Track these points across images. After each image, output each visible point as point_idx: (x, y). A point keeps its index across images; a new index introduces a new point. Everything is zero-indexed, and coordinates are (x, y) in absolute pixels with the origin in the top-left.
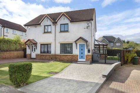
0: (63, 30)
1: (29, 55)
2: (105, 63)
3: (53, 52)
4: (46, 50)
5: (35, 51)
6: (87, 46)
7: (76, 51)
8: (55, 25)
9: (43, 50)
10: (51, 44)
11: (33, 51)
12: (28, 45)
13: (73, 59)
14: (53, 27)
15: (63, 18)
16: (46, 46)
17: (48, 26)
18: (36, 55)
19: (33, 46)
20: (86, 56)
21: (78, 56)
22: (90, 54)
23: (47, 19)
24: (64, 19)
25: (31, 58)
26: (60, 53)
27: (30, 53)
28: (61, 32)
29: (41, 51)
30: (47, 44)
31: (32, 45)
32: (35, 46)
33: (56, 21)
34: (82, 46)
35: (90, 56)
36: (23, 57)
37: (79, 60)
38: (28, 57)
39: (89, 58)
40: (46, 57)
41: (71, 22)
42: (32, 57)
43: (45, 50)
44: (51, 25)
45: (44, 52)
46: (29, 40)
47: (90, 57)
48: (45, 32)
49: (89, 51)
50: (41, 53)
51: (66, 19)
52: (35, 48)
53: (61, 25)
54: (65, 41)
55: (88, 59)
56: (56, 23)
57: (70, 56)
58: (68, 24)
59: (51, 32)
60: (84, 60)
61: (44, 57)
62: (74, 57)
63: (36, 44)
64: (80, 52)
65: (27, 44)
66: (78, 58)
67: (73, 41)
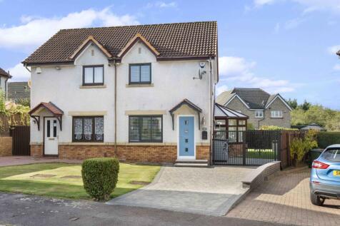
0: (138, 81)
1: (40, 145)
2: (244, 165)
3: (108, 139)
4: (88, 133)
5: (55, 135)
6: (201, 123)
7: (171, 136)
8: (115, 66)
9: (79, 133)
10: (102, 117)
11: (49, 135)
12: (37, 118)
13: (164, 156)
14: (109, 71)
15: (138, 49)
16: (90, 121)
17: (94, 67)
18: (60, 146)
19: (49, 122)
20: (197, 146)
21: (176, 147)
22: (208, 142)
23: (93, 48)
24: (140, 52)
25: (45, 156)
26: (129, 142)
27: (42, 141)
28: (131, 84)
29: (74, 136)
30: (93, 118)
31: (46, 119)
32: (55, 122)
33: (119, 55)
34: (185, 121)
35: (208, 146)
36: (11, 152)
37: (180, 158)
38: (34, 152)
39: (206, 154)
40: (89, 150)
41: (158, 60)
42: (46, 153)
43: (86, 133)
44: (102, 66)
45: (83, 139)
46: (41, 105)
47: (208, 150)
48: (84, 85)
49: (204, 135)
50: (74, 140)
51: (144, 50)
52: (55, 128)
53: (130, 65)
54: (141, 109)
55: (202, 156)
56: (119, 60)
57: (155, 147)
58: (150, 64)
59: (102, 84)
60: (193, 158)
61: (82, 152)
62: (165, 149)
63: (59, 116)
64: (180, 137)
65: (33, 117)
66: (176, 154)
67: (164, 109)
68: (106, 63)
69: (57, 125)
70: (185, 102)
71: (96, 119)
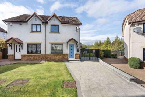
0: (54, 31)
1: (12, 55)
2: (89, 60)
3: (43, 52)
4: (34, 50)
5: (19, 51)
6: (77, 46)
7: (66, 51)
8: (45, 25)
9: (30, 50)
10: (40, 44)
11: (17, 51)
12: (11, 44)
13: (64, 58)
14: (43, 27)
16: (35, 46)
17: (36, 25)
18: (22, 56)
20: (75, 55)
21: (68, 55)
22: (79, 53)
23: (36, 17)
24: (55, 21)
25: (15, 60)
26: (51, 53)
27: (13, 54)
28: (51, 32)
29: (28, 51)
30: (36, 44)
31: (15, 45)
32: (19, 46)
33: (47, 21)
34: (71, 46)
36: (2, 58)
37: (69, 59)
38: (10, 58)
40: (35, 57)
41: (62, 24)
42: (16, 58)
43: (33, 50)
44: (40, 25)
45: (32, 52)
46: (11, 38)
47: (79, 56)
48: (32, 32)
49: (78, 51)
50: (28, 53)
51: (56, 20)
52: (19, 49)
53: (51, 25)
54: (55, 41)
55: (77, 58)
56: (47, 23)
57: (61, 55)
58: (59, 25)
59: (40, 32)
60: (74, 59)
61: (32, 58)
62: (64, 56)
63: (21, 43)
65: (8, 44)
66: (68, 57)
67: (64, 41)
68: (41, 23)
69: (20, 47)
70: (72, 39)
71: (37, 45)
